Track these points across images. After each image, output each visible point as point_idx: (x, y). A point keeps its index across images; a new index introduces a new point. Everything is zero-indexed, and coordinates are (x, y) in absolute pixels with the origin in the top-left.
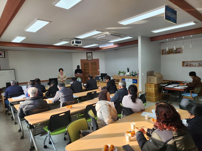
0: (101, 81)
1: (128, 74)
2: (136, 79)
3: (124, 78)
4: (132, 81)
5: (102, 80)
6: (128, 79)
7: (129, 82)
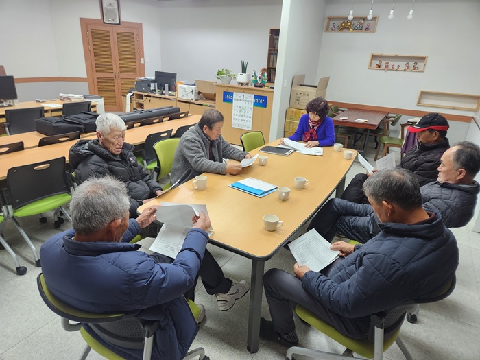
0: (157, 95)
1: (242, 78)
2: (265, 94)
3: (230, 90)
4: (253, 100)
5: (162, 94)
6: (241, 94)
7: (244, 103)
